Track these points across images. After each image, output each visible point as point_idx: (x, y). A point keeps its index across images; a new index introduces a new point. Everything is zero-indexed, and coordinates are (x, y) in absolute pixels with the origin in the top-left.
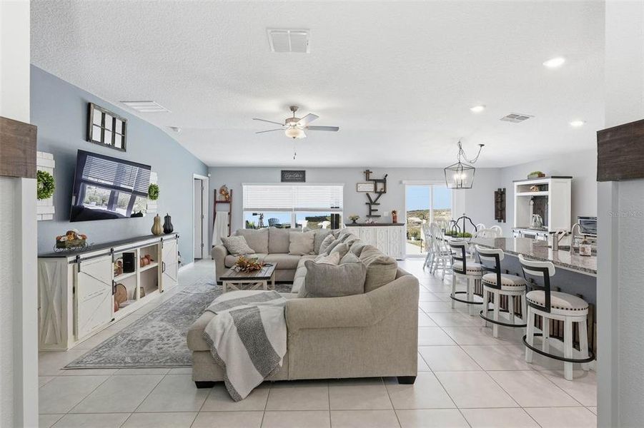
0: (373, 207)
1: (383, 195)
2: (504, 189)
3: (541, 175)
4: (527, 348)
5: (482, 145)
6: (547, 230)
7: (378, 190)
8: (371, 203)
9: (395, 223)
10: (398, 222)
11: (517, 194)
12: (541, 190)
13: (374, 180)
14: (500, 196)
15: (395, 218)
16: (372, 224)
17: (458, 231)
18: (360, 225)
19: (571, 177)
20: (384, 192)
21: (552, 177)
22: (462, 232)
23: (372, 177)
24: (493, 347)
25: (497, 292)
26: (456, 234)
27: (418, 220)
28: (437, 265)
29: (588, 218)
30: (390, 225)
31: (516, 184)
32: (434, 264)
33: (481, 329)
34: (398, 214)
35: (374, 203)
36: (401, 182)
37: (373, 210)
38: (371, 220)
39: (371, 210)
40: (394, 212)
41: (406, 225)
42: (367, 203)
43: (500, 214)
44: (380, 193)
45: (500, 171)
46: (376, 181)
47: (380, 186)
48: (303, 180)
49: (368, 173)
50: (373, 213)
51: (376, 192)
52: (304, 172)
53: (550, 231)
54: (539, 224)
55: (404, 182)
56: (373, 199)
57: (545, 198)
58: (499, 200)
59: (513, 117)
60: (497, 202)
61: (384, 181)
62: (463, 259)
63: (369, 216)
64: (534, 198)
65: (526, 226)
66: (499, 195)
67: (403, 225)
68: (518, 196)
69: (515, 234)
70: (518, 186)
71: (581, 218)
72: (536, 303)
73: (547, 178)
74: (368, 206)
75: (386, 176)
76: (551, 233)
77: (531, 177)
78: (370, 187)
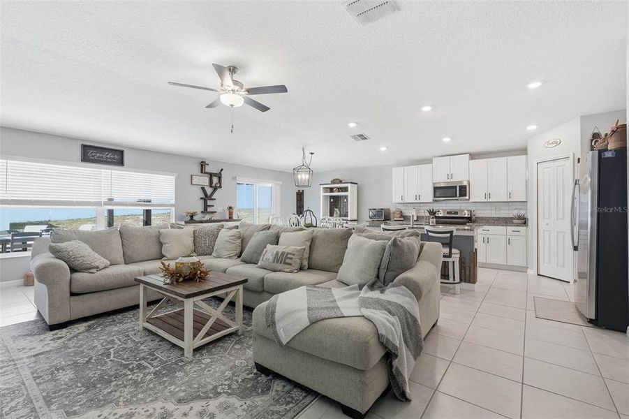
0: (209, 203)
1: (219, 190)
2: (303, 191)
3: (340, 181)
5: (312, 154)
7: (214, 185)
8: (206, 198)
9: (231, 218)
10: (234, 217)
11: (322, 194)
12: (342, 192)
13: (209, 173)
14: (300, 196)
15: (231, 214)
19: (357, 184)
20: (220, 187)
21: (351, 183)
23: (208, 169)
29: (375, 209)
30: (226, 221)
31: (322, 186)
34: (234, 210)
35: (210, 198)
36: (234, 178)
37: (210, 206)
38: (207, 217)
39: (206, 206)
40: (230, 208)
42: (201, 198)
43: (300, 211)
44: (215, 189)
46: (211, 175)
47: (215, 180)
48: (121, 162)
49: (203, 165)
50: (209, 209)
51: (211, 186)
52: (122, 152)
56: (209, 194)
57: (344, 197)
58: (299, 199)
59: (360, 136)
60: (297, 201)
61: (219, 175)
63: (205, 211)
70: (324, 188)
74: (202, 202)
75: (222, 170)
76: (351, 221)
77: (333, 182)
78: (204, 181)
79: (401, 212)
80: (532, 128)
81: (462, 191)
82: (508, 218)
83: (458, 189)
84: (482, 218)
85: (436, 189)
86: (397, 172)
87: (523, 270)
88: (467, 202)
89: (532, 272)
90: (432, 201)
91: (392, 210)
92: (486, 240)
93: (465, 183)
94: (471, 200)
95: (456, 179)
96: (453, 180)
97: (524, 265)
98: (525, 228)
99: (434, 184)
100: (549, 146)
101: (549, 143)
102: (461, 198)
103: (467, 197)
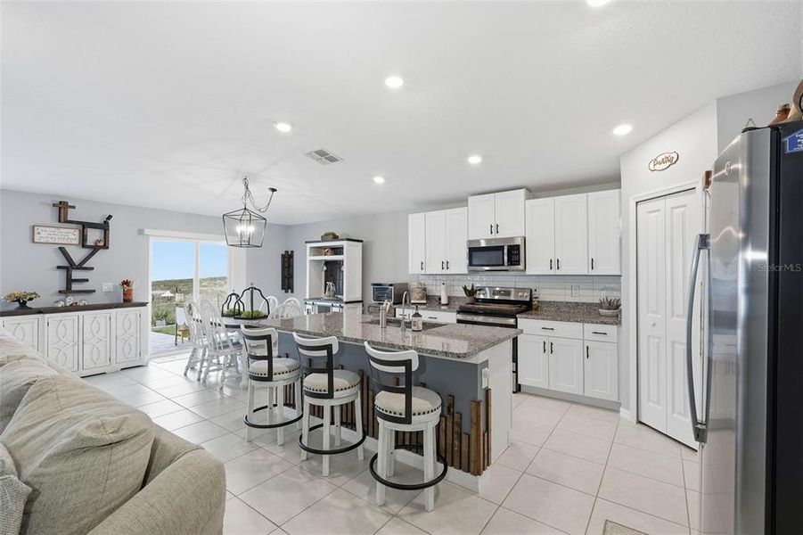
0: (76, 274)
1: (100, 253)
2: (292, 252)
3: (335, 238)
4: (378, 483)
5: (274, 190)
6: (341, 300)
7: (90, 242)
8: (69, 266)
9: (127, 302)
10: (135, 299)
11: (309, 258)
12: (336, 254)
13: (78, 223)
14: (288, 260)
15: (127, 293)
16: (74, 308)
17: (241, 310)
18: (40, 312)
19: (362, 241)
20: (106, 247)
21: (348, 240)
22: (248, 309)
23: (72, 215)
24: (328, 499)
25: (326, 404)
26: (239, 313)
27: (168, 294)
28: (209, 366)
29: (380, 285)
30: (117, 306)
31: (309, 245)
32: (205, 364)
33: (301, 468)
34: (134, 286)
35: (80, 267)
36: (141, 232)
37: (77, 281)
38: (70, 300)
39: (70, 281)
40: (126, 283)
41: (150, 305)
42: (58, 267)
43: (287, 284)
44: (95, 249)
45: (287, 229)
46: (85, 226)
47: (94, 235)
49: (62, 208)
50: (75, 287)
51: (84, 246)
53: (345, 300)
54: (332, 293)
55: (147, 232)
56: (77, 260)
57: (339, 264)
58: (287, 265)
59: (322, 154)
60: (283, 268)
61: (104, 227)
62: (269, 358)
63: (68, 291)
64: (327, 263)
65: (318, 297)
66: (286, 259)
67: (144, 304)
68: (311, 261)
69: (308, 307)
70: (311, 248)
71: (375, 285)
72: (392, 415)
73: (342, 240)
74: (63, 273)
75: (110, 217)
76: (346, 303)
77: (324, 238)
78: (70, 236)
79: (425, 289)
80: (622, 130)
81: (512, 254)
82: (591, 304)
83: (506, 251)
84: (550, 304)
85: (473, 251)
86: (416, 221)
87: (613, 408)
88: (521, 273)
89: (627, 414)
90: (466, 272)
91: (413, 285)
92: (548, 347)
93: (519, 242)
94: (528, 272)
95: (504, 234)
96: (498, 236)
97: (615, 399)
98: (614, 328)
99: (470, 242)
100: (658, 167)
101: (656, 162)
102: (513, 267)
103: (521, 267)
